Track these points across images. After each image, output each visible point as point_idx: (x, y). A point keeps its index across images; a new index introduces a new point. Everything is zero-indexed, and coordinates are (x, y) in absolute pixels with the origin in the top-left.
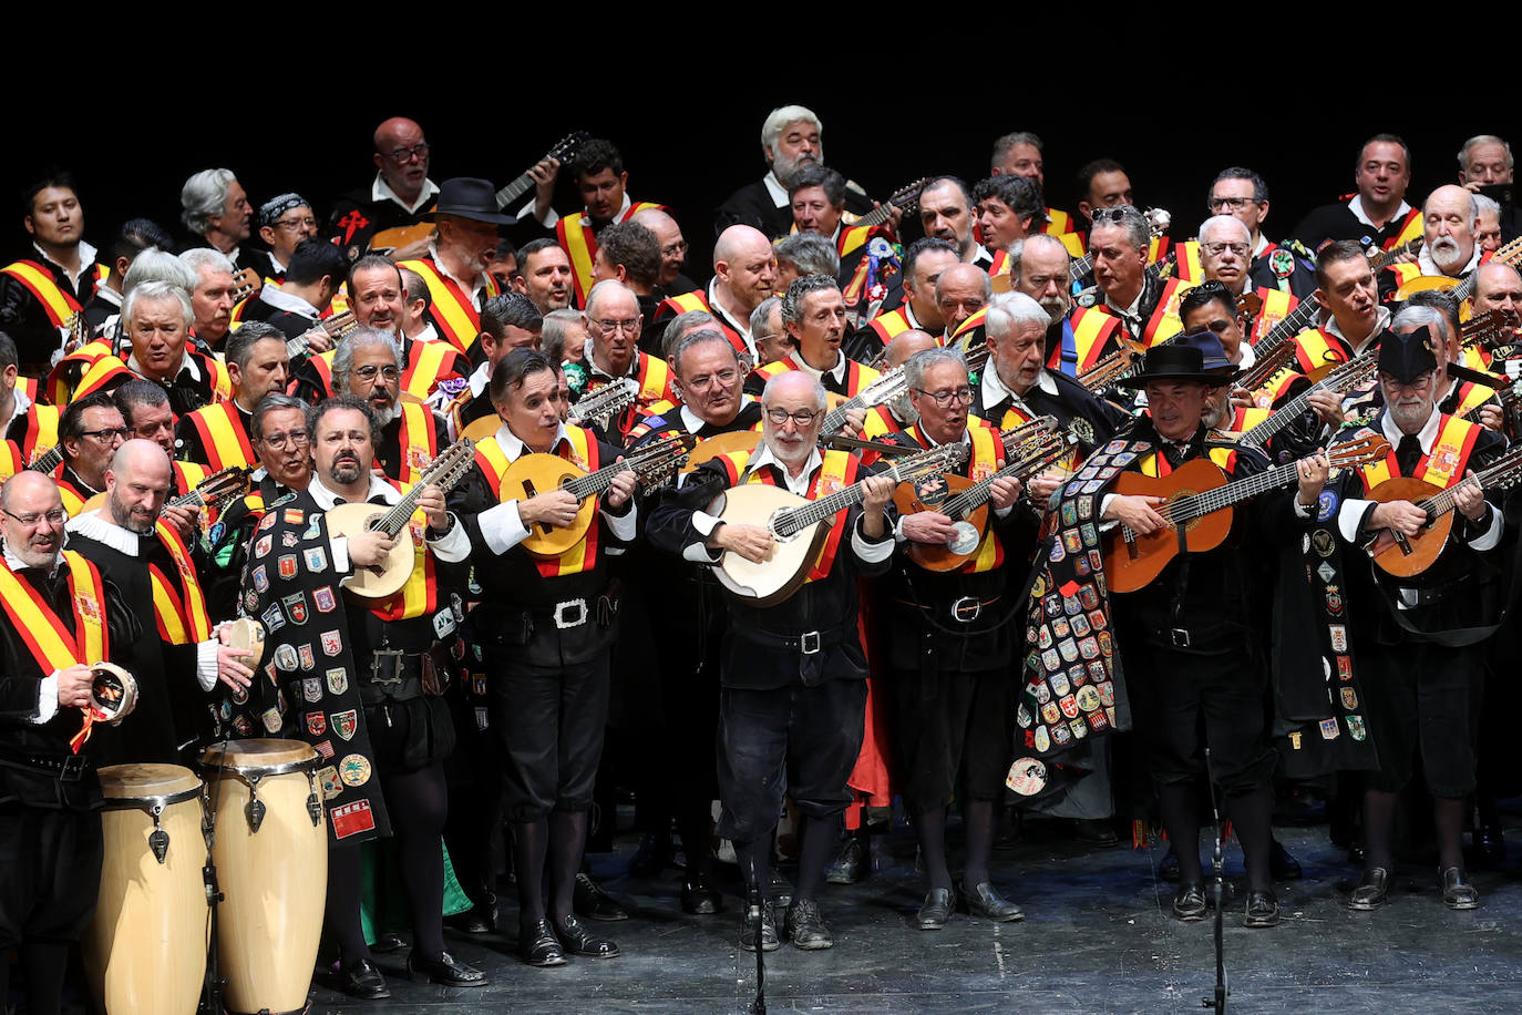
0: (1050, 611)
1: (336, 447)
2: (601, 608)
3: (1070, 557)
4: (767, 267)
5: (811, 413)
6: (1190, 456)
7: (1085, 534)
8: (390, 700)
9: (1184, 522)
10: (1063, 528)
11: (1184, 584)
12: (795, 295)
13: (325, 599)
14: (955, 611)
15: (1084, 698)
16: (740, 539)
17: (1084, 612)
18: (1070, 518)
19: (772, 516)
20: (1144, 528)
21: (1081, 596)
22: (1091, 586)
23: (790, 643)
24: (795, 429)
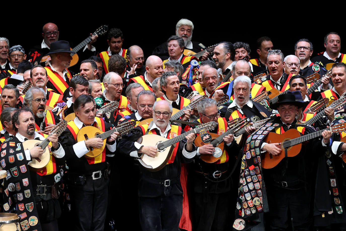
0: (246, 174)
1: (27, 124)
2: (106, 173)
3: (252, 158)
4: (161, 68)
5: (168, 113)
7: (256, 151)
8: (43, 200)
9: (287, 148)
10: (251, 149)
12: (164, 78)
13: (23, 169)
14: (214, 174)
15: (255, 201)
16: (148, 150)
17: (256, 175)
18: (253, 146)
19: (157, 144)
20: (275, 153)
21: (255, 169)
22: (258, 167)
23: (161, 183)
24: (163, 118)
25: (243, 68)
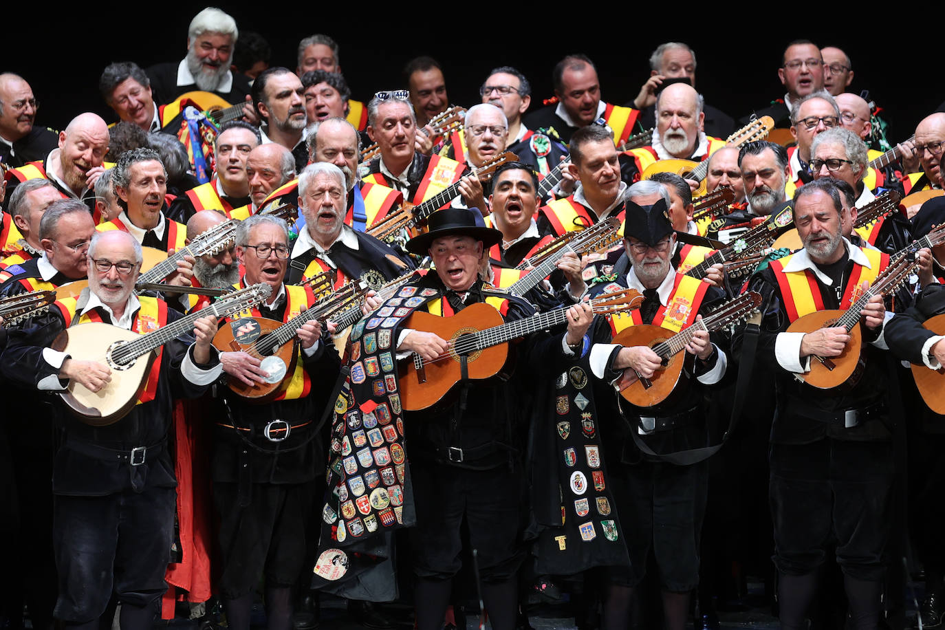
0: (351, 424)
3: (369, 380)
5: (132, 265)
6: (468, 302)
7: (383, 361)
9: (467, 355)
10: (364, 355)
11: (463, 407)
12: (124, 165)
14: (267, 432)
15: (376, 499)
16: (85, 370)
17: (380, 426)
18: (371, 347)
19: (109, 350)
21: (378, 413)
22: (385, 405)
23: (123, 457)
24: (117, 276)
25: (339, 139)
